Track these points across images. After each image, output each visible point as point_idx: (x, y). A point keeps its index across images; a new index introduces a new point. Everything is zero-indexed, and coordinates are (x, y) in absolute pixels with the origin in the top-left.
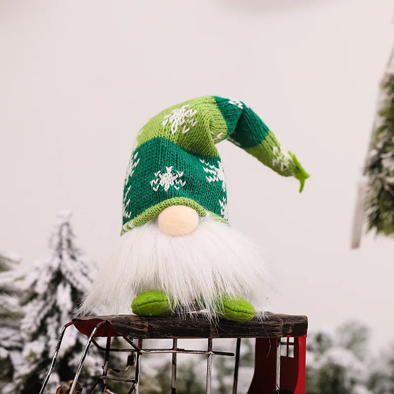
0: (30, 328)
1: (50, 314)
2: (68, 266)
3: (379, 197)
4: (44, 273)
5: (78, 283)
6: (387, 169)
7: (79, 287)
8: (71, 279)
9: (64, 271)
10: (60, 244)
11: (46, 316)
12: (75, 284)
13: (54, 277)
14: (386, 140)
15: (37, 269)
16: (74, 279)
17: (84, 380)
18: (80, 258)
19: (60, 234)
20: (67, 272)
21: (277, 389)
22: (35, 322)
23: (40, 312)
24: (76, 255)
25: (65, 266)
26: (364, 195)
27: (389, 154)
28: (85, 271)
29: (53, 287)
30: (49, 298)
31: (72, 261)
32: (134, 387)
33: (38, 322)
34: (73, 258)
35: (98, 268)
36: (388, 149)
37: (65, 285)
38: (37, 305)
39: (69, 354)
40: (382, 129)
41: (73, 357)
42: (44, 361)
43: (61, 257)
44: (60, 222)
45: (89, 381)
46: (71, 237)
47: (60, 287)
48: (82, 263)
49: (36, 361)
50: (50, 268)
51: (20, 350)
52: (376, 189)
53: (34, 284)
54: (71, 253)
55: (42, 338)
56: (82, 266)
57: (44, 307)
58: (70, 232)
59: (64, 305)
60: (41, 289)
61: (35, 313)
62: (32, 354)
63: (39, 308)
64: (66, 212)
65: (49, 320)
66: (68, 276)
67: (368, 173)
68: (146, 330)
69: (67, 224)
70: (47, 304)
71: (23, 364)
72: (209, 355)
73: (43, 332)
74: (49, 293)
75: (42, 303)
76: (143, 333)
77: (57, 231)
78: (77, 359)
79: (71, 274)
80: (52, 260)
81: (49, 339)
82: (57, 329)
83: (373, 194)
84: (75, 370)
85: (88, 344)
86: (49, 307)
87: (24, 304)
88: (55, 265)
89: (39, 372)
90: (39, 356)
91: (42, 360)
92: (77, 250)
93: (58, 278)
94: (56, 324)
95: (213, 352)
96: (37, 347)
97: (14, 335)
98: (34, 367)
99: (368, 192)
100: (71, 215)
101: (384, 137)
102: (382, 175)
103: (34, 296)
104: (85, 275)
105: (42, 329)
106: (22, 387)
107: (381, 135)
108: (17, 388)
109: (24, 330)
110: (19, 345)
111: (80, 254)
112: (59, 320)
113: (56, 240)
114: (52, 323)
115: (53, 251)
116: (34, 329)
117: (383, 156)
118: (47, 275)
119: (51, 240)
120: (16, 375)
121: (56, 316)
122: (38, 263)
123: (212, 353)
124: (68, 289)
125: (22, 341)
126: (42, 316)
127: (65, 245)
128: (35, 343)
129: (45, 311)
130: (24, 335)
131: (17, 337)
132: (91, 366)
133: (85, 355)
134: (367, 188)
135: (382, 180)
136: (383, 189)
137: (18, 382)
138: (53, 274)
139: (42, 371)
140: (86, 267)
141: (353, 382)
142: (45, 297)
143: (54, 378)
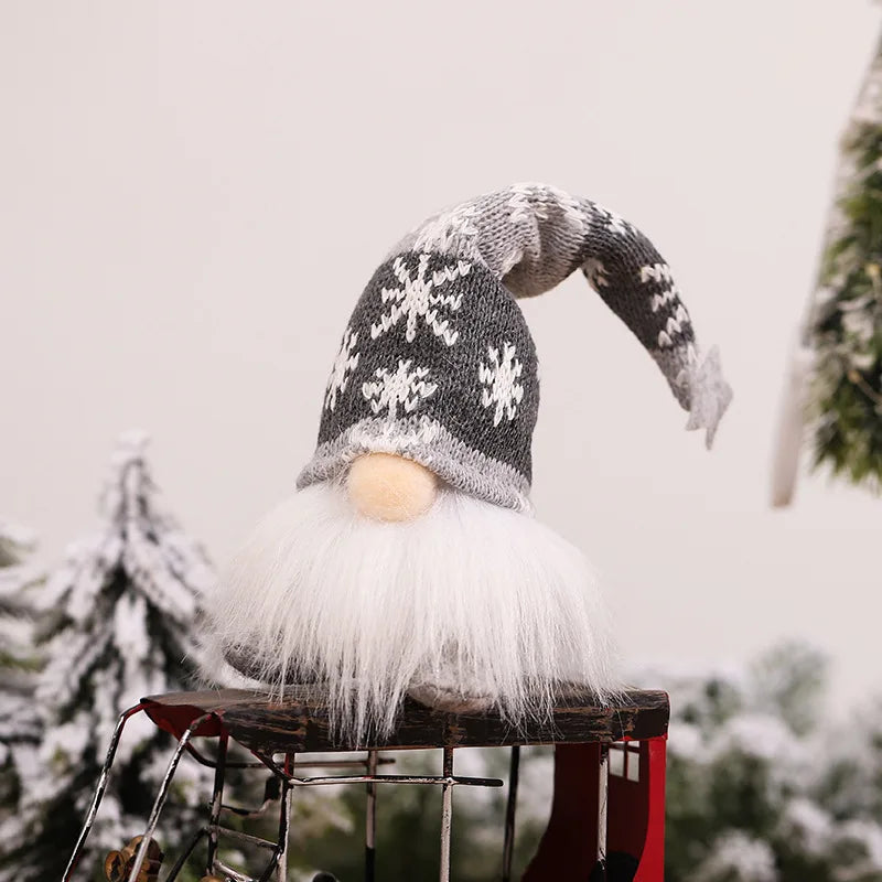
0: (55, 697)
1: (101, 664)
2: (142, 557)
3: (837, 396)
4: (87, 573)
5: (162, 595)
6: (855, 336)
7: (165, 605)
8: (147, 588)
9: (130, 568)
10: (123, 509)
11: (92, 669)
12: (155, 598)
13: (110, 582)
14: (853, 268)
15: (72, 563)
16: (154, 586)
17: (176, 812)
18: (168, 539)
19: (122, 485)
20: (138, 570)
21: (601, 857)
22: (67, 681)
23: (77, 660)
24: (158, 530)
25: (133, 557)
26: (804, 392)
27: (860, 303)
28: (178, 567)
29: (106, 603)
30: (97, 629)
31: (148, 546)
32: (276, 861)
33: (75, 682)
34: (152, 538)
35: (207, 561)
36: (858, 289)
37: (133, 600)
38: (71, 643)
39: (143, 755)
40: (845, 244)
41: (151, 761)
42: (87, 770)
43: (124, 536)
44: (121, 457)
45: (187, 815)
46: (146, 491)
47: (123, 605)
48: (172, 549)
49: (69, 770)
50: (101, 562)
51: (36, 742)
52: (830, 379)
53: (66, 596)
54: (148, 527)
55: (82, 718)
56: (172, 557)
57: (87, 648)
58: (145, 480)
59: (131, 646)
60: (79, 608)
61: (66, 662)
62: (61, 755)
63: (75, 650)
64: (136, 436)
65: (99, 677)
66: (139, 580)
67: (814, 341)
68: (301, 732)
69: (139, 463)
70: (93, 642)
71: (40, 776)
72: (445, 785)
73: (86, 704)
74: (98, 617)
75: (82, 640)
76: (296, 739)
77: (115, 478)
78: (160, 767)
79: (146, 575)
80: (105, 544)
81: (97, 720)
82: (116, 698)
83: (824, 389)
84: (155, 791)
85: (171, 767)
86: (98, 649)
87: (43, 639)
88: (111, 557)
89: (76, 794)
90: (75, 759)
91: (82, 767)
92: (158, 520)
93: (118, 583)
94: (113, 686)
95: (454, 778)
96: (72, 738)
97: (21, 709)
98: (64, 783)
99: (813, 384)
100: (145, 443)
101: (848, 263)
102: (844, 349)
103: (64, 623)
104: (178, 576)
105: (83, 697)
106: (38, 828)
107: (842, 259)
108: (29, 829)
109: (43, 701)
110: (34, 731)
111: (167, 530)
112: (120, 677)
113: (114, 499)
114: (105, 684)
115: (105, 523)
116: (65, 697)
117: (846, 306)
118: (94, 576)
119: (103, 498)
120: (25, 800)
121: (114, 669)
122: (73, 549)
123: (453, 782)
124: (140, 610)
125: (39, 723)
126: (82, 667)
127: (133, 510)
128: (68, 729)
129: (89, 659)
130: (44, 712)
131: (28, 715)
132: (190, 784)
133: (179, 758)
134: (811, 377)
135: (844, 360)
136: (845, 380)
137: (29, 815)
138: (107, 576)
139: (83, 791)
140: (180, 558)
141: (787, 792)
142: (89, 627)
143: (109, 808)
